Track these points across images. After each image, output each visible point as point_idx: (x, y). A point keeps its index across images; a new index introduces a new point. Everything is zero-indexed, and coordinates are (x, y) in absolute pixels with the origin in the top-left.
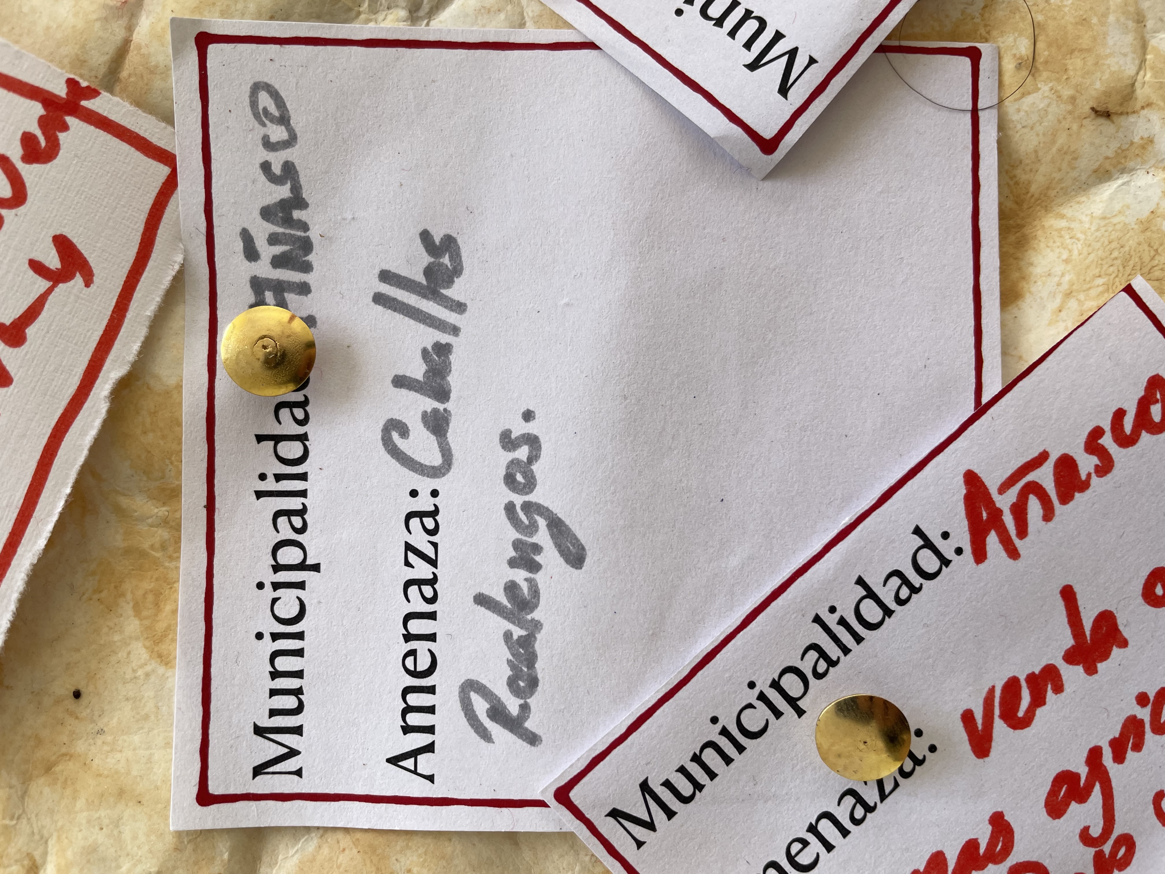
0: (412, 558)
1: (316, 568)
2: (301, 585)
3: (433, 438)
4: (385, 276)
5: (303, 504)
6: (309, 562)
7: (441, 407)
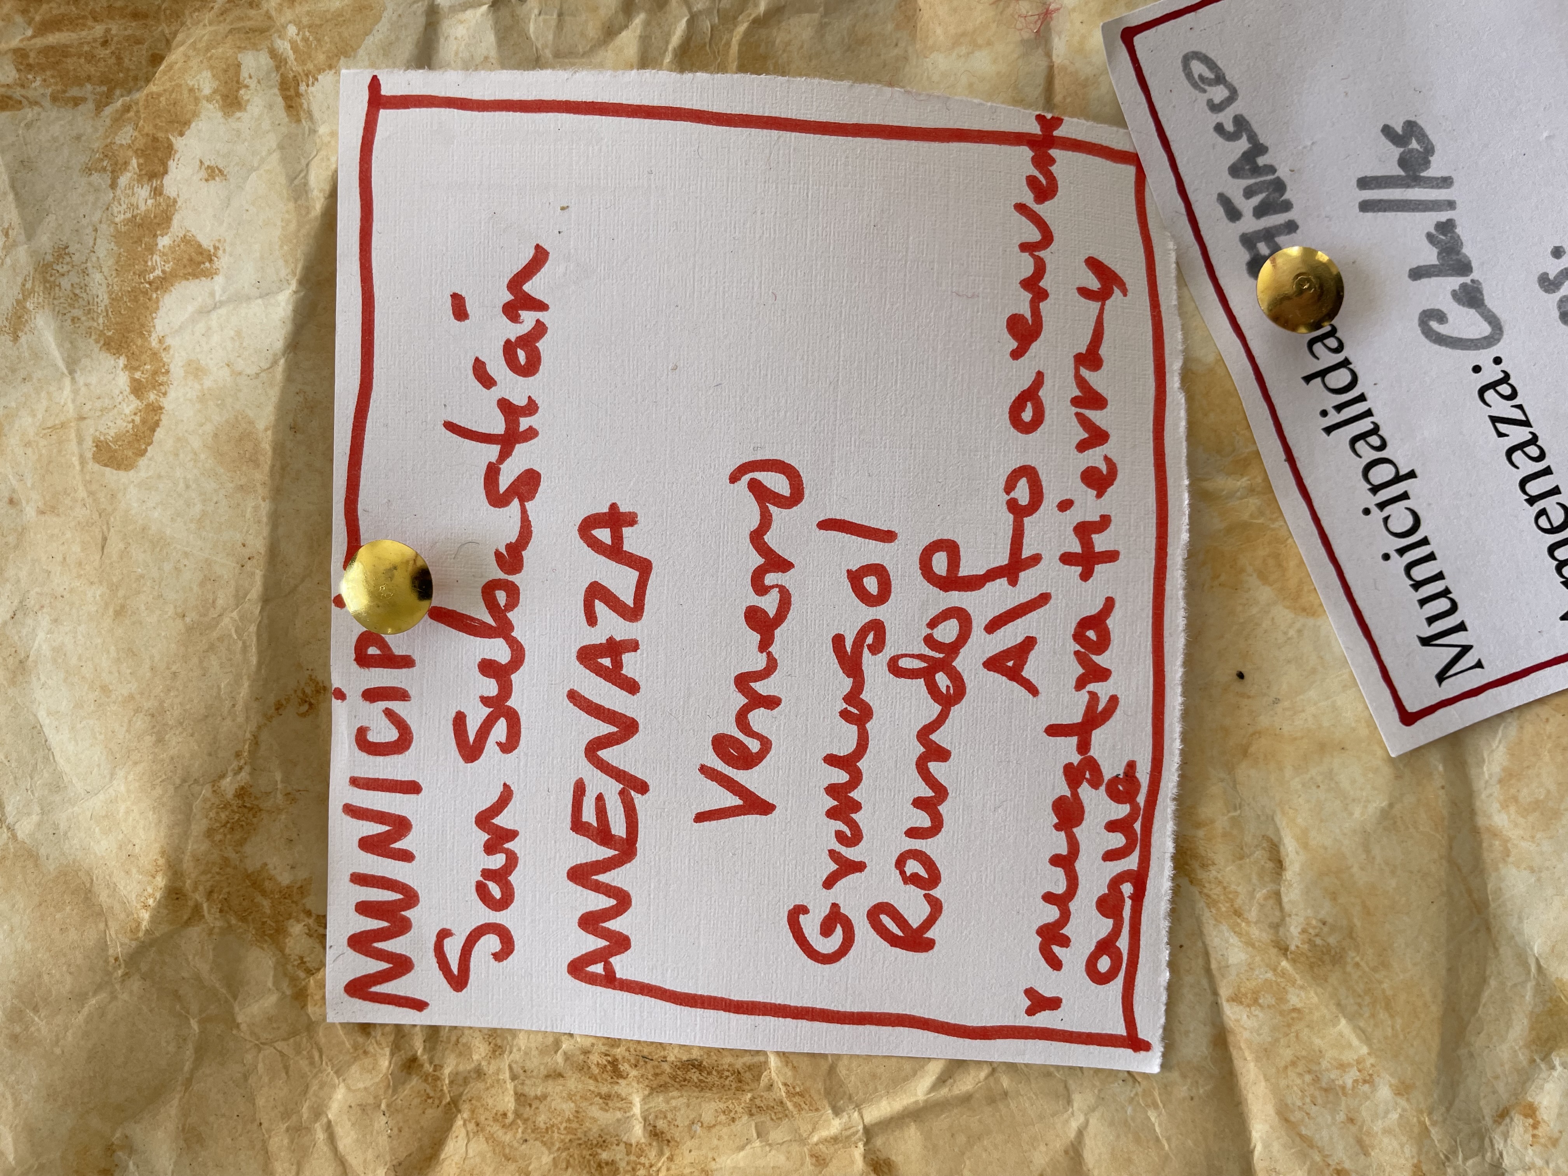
0: (1502, 427)
1: (1412, 475)
2: (1405, 496)
3: (1472, 311)
4: (1364, 183)
5: (1373, 423)
6: (1403, 472)
7: (1467, 280)
